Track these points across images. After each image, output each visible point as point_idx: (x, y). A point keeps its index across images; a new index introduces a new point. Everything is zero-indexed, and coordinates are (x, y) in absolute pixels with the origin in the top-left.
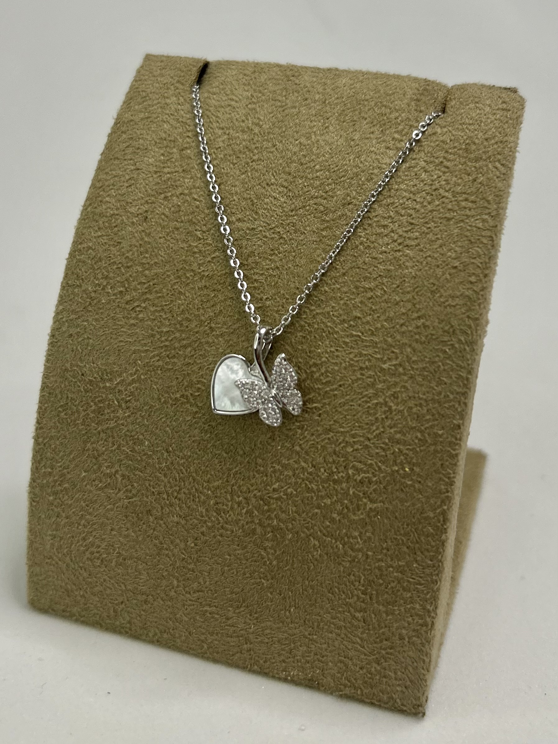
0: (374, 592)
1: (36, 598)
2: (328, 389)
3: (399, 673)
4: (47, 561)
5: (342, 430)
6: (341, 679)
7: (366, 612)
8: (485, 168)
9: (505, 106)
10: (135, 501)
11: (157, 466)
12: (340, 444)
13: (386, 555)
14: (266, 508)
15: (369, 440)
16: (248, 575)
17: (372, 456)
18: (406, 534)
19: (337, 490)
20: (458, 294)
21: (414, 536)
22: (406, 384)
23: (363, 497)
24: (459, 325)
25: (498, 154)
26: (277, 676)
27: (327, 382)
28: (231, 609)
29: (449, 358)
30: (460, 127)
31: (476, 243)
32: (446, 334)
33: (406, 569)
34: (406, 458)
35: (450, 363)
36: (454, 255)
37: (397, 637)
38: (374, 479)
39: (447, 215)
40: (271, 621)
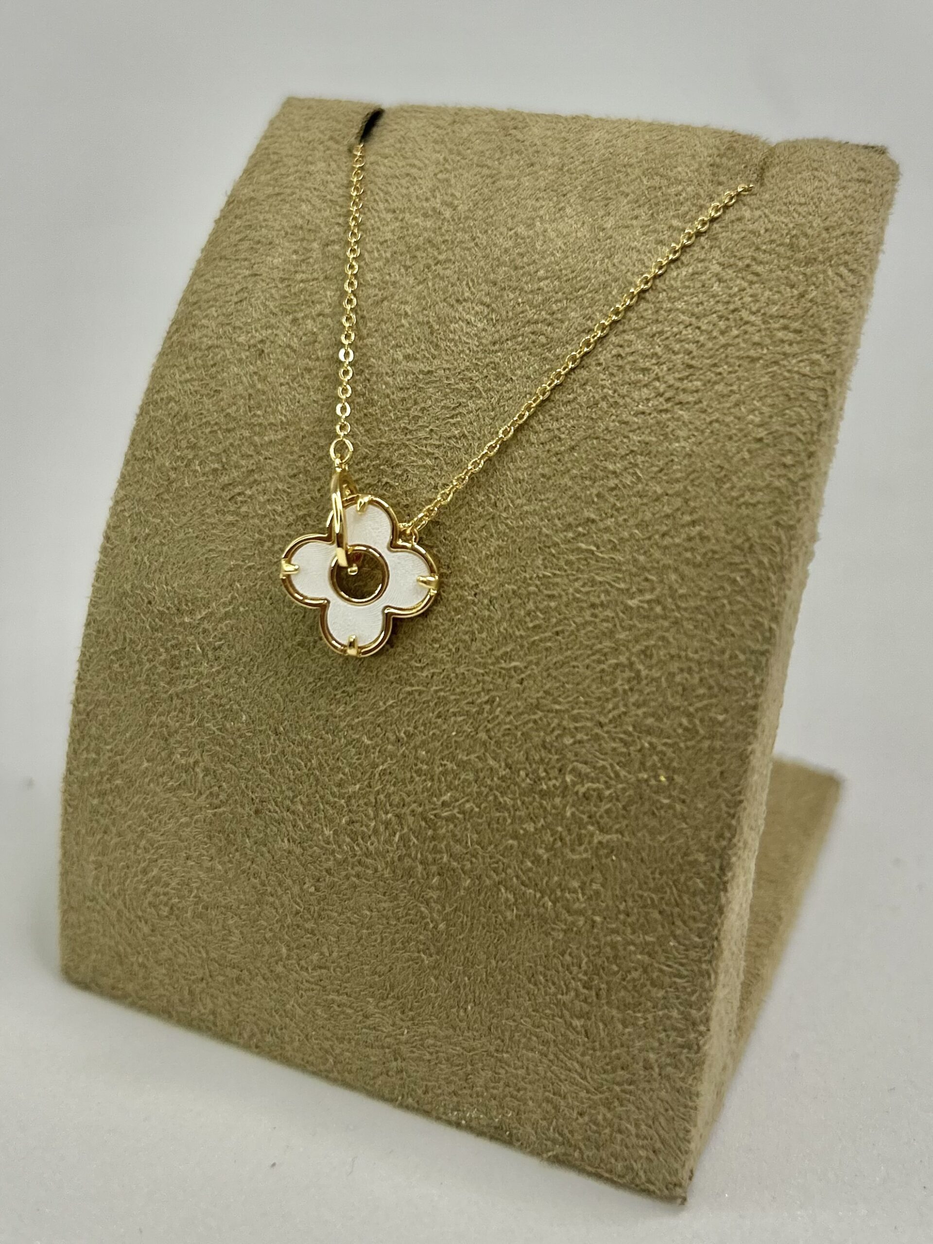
0: (603, 986)
1: (71, 964)
2: (536, 638)
3: (643, 1127)
4: (88, 904)
5: (557, 707)
6: (548, 1129)
7: (589, 1019)
8: (821, 276)
9: (862, 175)
10: (224, 812)
11: (259, 756)
12: (553, 730)
13: (624, 924)
14: (430, 832)
15: (601, 725)
16: (398, 945)
17: (606, 754)
18: (659, 890)
19: (545, 809)
20: (763, 484)
21: (672, 893)
22: (666, 634)
23: (587, 823)
24: (760, 538)
25: (845, 252)
26: (444, 1117)
27: (535, 627)
28: (371, 1000)
29: (742, 591)
30: (784, 208)
31: (796, 399)
32: (738, 551)
33: (657, 948)
34: (661, 760)
35: (743, 600)
36: (757, 420)
37: (641, 1064)
38: (607, 793)
39: (752, 353)
40: (434, 1025)
